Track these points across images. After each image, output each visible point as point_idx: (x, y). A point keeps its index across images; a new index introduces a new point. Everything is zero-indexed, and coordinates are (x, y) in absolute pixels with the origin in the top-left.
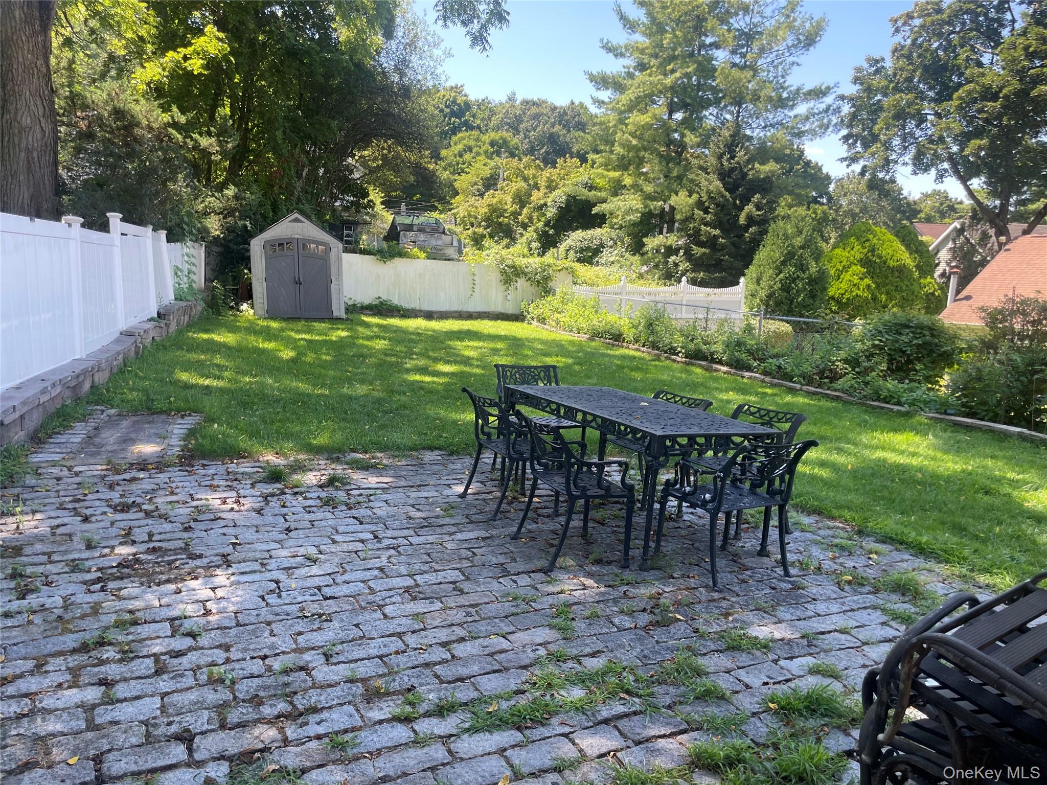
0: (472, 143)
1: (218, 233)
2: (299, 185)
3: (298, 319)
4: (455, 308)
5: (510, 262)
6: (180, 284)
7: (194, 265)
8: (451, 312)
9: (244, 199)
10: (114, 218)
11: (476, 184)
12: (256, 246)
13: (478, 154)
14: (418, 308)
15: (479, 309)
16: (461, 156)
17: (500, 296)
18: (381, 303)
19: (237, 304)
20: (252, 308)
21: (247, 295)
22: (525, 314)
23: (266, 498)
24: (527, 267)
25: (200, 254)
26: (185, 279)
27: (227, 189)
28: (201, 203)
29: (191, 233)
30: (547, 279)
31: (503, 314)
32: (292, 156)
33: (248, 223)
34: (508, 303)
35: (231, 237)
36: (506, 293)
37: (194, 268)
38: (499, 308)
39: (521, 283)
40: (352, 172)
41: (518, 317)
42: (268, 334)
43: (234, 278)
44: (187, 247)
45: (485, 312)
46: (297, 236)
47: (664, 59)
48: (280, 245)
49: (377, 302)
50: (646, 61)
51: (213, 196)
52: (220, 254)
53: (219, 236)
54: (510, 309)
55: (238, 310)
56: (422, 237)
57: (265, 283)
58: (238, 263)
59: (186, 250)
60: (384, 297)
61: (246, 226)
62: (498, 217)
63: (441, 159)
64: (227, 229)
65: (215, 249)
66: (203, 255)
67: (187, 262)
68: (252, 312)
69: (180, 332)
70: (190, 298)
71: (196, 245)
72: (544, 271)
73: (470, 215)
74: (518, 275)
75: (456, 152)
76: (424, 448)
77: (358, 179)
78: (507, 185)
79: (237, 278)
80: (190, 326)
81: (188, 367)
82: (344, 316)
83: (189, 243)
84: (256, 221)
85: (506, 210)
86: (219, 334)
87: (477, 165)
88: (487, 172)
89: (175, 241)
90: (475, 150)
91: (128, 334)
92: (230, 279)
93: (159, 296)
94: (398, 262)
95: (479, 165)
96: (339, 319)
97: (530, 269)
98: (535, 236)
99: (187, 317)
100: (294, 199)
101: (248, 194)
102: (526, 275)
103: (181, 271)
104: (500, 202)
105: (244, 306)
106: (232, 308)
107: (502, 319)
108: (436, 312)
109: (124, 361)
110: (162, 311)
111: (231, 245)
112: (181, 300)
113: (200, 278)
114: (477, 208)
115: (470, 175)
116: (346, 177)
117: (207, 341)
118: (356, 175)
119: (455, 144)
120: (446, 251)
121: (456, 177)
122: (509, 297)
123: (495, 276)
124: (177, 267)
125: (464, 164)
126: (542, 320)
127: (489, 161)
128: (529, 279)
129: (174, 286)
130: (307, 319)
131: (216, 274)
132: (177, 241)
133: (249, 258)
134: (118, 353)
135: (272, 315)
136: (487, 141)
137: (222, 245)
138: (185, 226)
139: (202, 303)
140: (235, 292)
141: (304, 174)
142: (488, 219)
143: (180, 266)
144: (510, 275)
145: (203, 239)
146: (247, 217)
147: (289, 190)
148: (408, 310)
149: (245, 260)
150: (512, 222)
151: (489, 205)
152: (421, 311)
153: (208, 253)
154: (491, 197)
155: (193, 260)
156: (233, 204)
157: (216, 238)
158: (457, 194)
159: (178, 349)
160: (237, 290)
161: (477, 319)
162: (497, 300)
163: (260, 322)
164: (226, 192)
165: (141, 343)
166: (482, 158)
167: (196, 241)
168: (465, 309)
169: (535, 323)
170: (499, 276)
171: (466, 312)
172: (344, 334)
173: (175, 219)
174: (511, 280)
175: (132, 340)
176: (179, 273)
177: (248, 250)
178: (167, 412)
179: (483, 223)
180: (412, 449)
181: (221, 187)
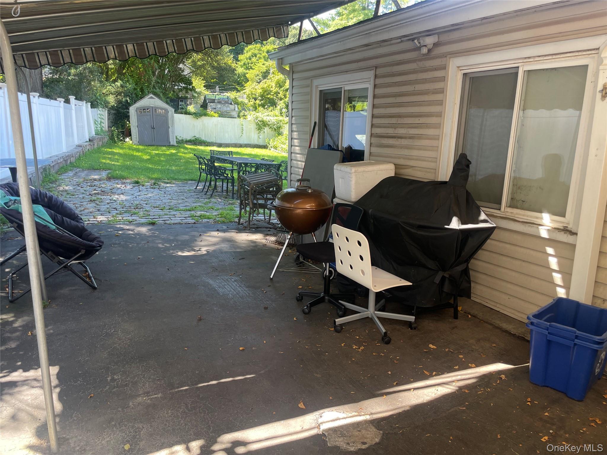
0: (256, 52)
1: (114, 104)
2: (154, 79)
3: (154, 145)
4: (233, 142)
5: (260, 119)
6: (97, 128)
7: (103, 119)
8: (231, 144)
9: (126, 87)
10: (72, 98)
11: (258, 75)
12: (132, 110)
13: (260, 58)
14: (215, 142)
15: (246, 143)
16: (250, 59)
17: (256, 136)
18: (196, 139)
19: (124, 138)
20: (131, 140)
21: (129, 134)
22: (268, 145)
23: (134, 187)
24: (269, 122)
25: (105, 114)
26: (99, 126)
27: (117, 82)
28: (105, 89)
29: (101, 104)
30: (279, 128)
31: (257, 145)
32: (150, 64)
33: (128, 99)
34: (260, 140)
35: (120, 106)
36: (259, 135)
37: (103, 121)
38: (256, 142)
39: (267, 129)
40: (183, 71)
41: (265, 147)
42: (138, 150)
43: (122, 126)
44: (99, 110)
45: (249, 144)
46: (152, 106)
47: (350, 11)
48: (144, 109)
49: (194, 139)
50: (341, 11)
51: (110, 85)
52: (115, 114)
53: (114, 105)
54: (261, 143)
55: (124, 141)
56: (219, 106)
57: (137, 128)
58: (124, 119)
59: (99, 112)
60: (197, 136)
61: (127, 101)
62: (268, 95)
63: (239, 61)
64: (118, 101)
65: (113, 112)
66: (107, 114)
67: (100, 118)
68: (131, 142)
69: (99, 148)
70: (102, 134)
71: (103, 109)
72: (278, 123)
73: (252, 94)
74: (265, 126)
75: (248, 57)
76: (189, 180)
77: (187, 75)
78: (273, 77)
79: (123, 126)
80: (103, 146)
81: (105, 158)
82: (176, 144)
83: (100, 109)
84: (132, 98)
85: (271, 91)
86: (116, 150)
87: (258, 65)
88: (264, 69)
89: (94, 108)
90: (258, 56)
91: (79, 146)
92: (120, 126)
93: (90, 133)
94: (204, 118)
95: (260, 64)
96: (173, 146)
97: (270, 123)
98: (284, 106)
99: (101, 142)
100: (152, 86)
101: (128, 85)
102: (269, 125)
103: (97, 122)
104: (268, 86)
105: (127, 139)
106: (122, 140)
107: (257, 148)
108: (224, 144)
109: (79, 156)
110: (91, 139)
111: (120, 110)
112: (98, 135)
113: (105, 125)
114: (256, 89)
115: (255, 70)
116: (180, 74)
117: (111, 152)
118: (185, 73)
119: (247, 52)
120: (232, 114)
121: (247, 71)
122: (260, 137)
123: (253, 126)
124: (96, 120)
125: (252, 63)
126: (276, 148)
127: (265, 62)
128: (271, 128)
129: (94, 128)
130: (157, 146)
131: (113, 124)
132: (95, 108)
133: (129, 116)
134: (77, 152)
135: (140, 143)
136: (265, 51)
137: (115, 110)
138: (98, 101)
139: (107, 137)
140: (123, 133)
141: (157, 73)
142: (262, 96)
143: (97, 120)
144: (261, 125)
145: (106, 107)
146: (127, 96)
147: (149, 81)
148: (209, 143)
149: (127, 117)
150: (275, 98)
151: (262, 88)
152: (216, 143)
153: (109, 114)
154: (265, 84)
155: (102, 117)
156: (120, 90)
157: (113, 107)
158: (248, 81)
159: (99, 153)
160: (124, 131)
161: (244, 147)
162: (254, 137)
163: (135, 146)
164: (116, 83)
165: (84, 150)
166: (262, 60)
167: (103, 108)
168: (239, 143)
169: (272, 149)
170: (255, 126)
171: (239, 144)
172: (174, 151)
173: (94, 98)
174: (262, 128)
175: (81, 148)
176: (97, 123)
177: (128, 112)
178: (100, 169)
179: (260, 98)
180: (185, 180)
181: (115, 81)
